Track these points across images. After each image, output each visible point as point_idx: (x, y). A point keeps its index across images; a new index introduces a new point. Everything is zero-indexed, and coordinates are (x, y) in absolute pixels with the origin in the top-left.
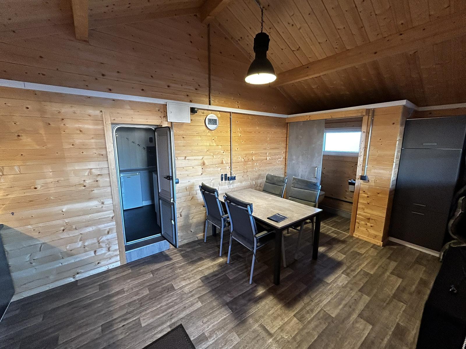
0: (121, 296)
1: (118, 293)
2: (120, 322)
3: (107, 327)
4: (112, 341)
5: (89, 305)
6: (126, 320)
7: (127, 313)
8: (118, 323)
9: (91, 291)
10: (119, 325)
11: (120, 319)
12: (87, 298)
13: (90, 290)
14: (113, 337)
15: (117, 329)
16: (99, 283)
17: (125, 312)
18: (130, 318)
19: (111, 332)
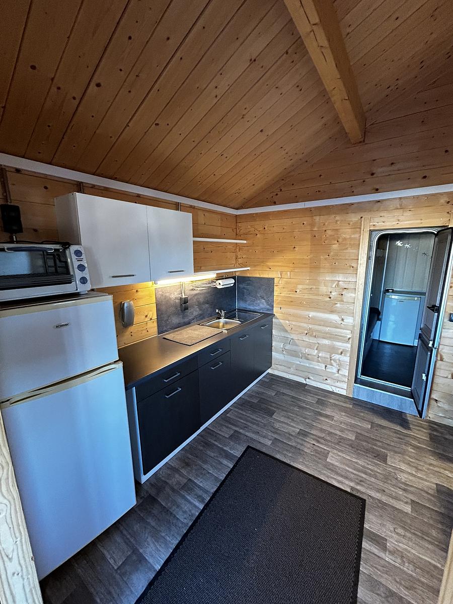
0: (327, 421)
1: (327, 416)
2: (314, 439)
3: (303, 434)
4: (299, 446)
5: (303, 408)
6: (318, 442)
7: (323, 438)
8: (312, 438)
9: (309, 399)
10: (311, 441)
11: (314, 437)
12: (304, 402)
13: (310, 397)
14: (302, 445)
15: (309, 443)
16: (319, 397)
17: (323, 436)
18: (322, 444)
19: (302, 440)
